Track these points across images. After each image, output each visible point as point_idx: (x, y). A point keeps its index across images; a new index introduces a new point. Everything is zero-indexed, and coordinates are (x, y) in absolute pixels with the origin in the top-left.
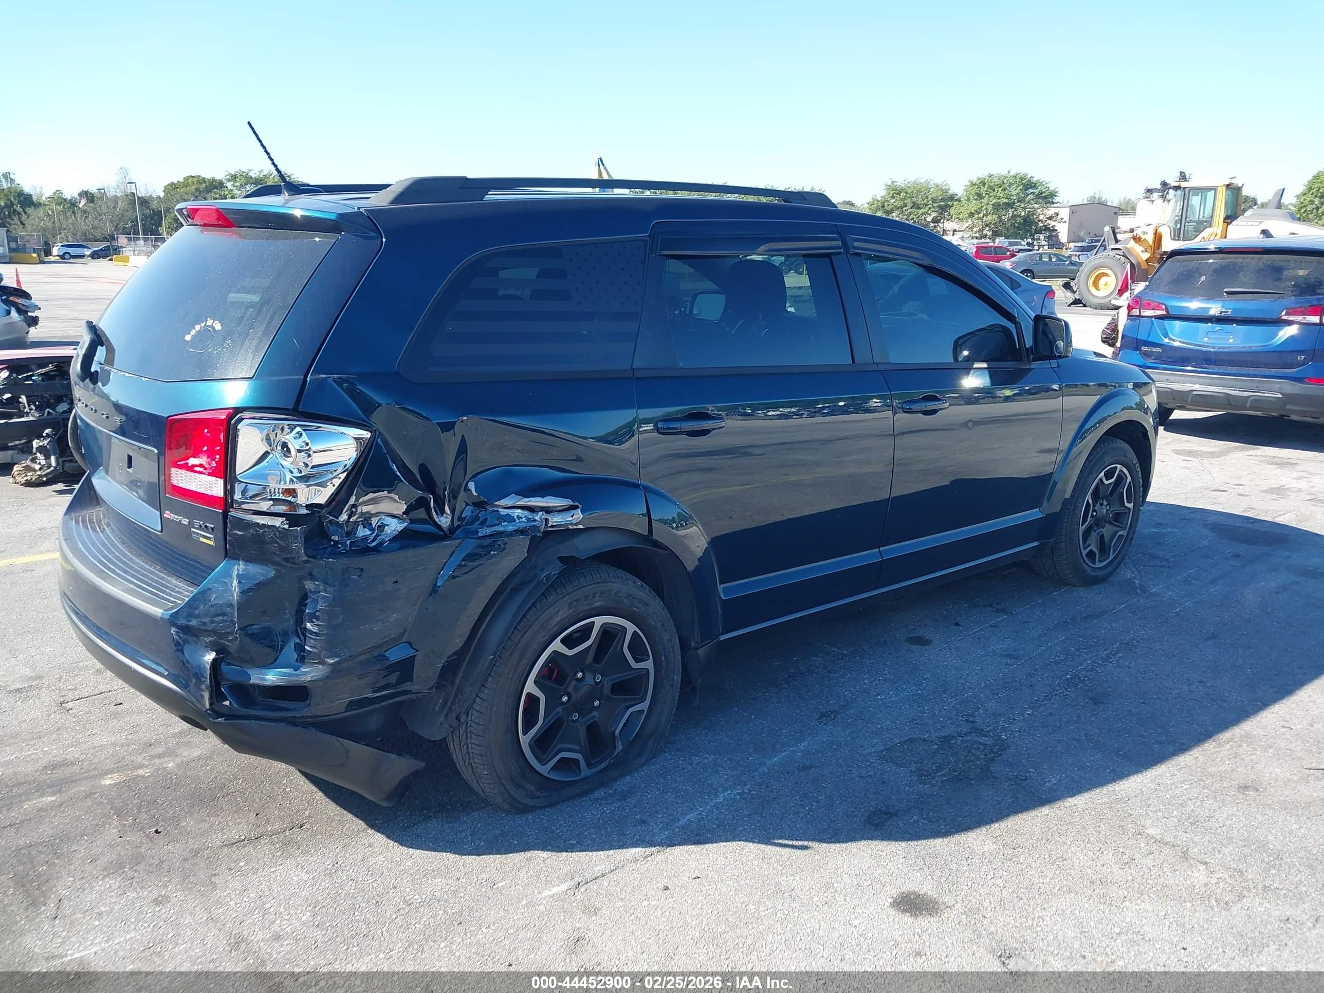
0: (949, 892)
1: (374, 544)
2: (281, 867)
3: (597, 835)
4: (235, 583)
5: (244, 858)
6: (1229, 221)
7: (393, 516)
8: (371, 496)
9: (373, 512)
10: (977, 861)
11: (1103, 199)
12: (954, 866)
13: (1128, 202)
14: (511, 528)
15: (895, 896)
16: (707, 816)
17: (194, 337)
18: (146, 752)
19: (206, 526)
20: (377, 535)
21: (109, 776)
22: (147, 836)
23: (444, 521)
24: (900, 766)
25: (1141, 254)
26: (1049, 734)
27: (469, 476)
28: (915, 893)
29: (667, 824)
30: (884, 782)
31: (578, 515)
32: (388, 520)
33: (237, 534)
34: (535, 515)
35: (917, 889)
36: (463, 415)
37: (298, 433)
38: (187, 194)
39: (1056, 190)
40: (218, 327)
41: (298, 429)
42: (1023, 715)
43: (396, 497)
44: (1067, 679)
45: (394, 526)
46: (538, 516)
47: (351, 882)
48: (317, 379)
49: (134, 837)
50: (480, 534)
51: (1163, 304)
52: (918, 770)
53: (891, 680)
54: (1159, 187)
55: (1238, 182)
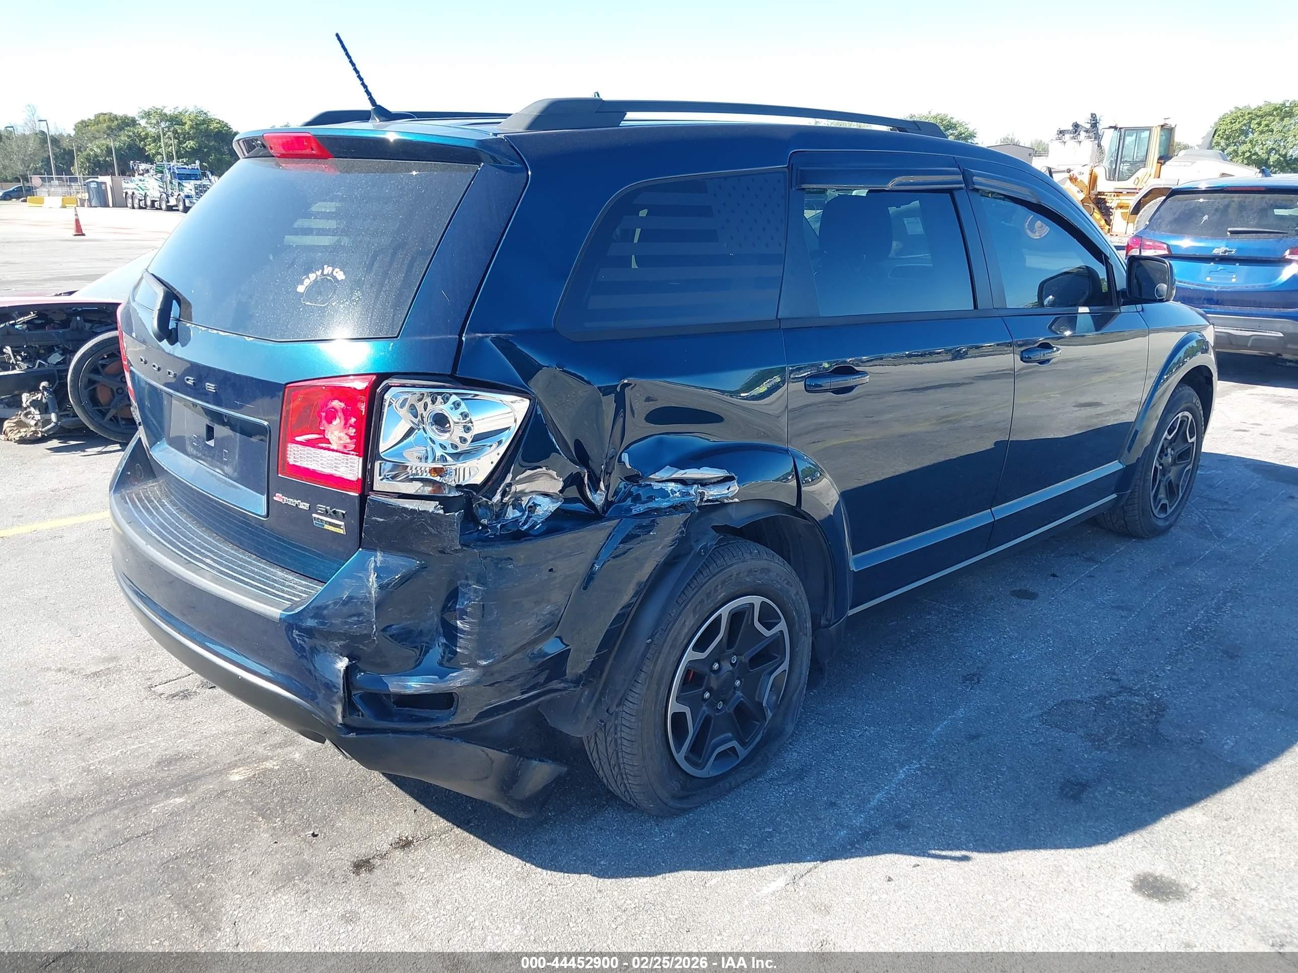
0: (1185, 872)
1: (525, 527)
2: (466, 872)
3: (790, 820)
4: (373, 577)
5: (421, 863)
6: (1162, 161)
7: (546, 495)
8: (529, 472)
9: (527, 491)
10: (1197, 836)
11: (1016, 141)
12: (1176, 842)
13: (1040, 143)
14: (665, 504)
15: (1132, 879)
16: (896, 795)
17: (309, 289)
18: (263, 741)
19: (334, 512)
20: (529, 517)
21: (235, 771)
22: (304, 840)
23: (598, 499)
24: (1068, 731)
25: (1077, 194)
26: (1200, 691)
27: (624, 445)
28: (1151, 875)
29: (860, 806)
30: (1059, 750)
31: (735, 487)
32: (540, 499)
33: (376, 520)
34: (689, 488)
35: (1150, 871)
36: (624, 378)
37: (454, 403)
38: (98, 132)
39: (975, 131)
40: (340, 275)
41: (454, 398)
42: (1164, 671)
43: (554, 473)
44: (1190, 631)
45: (547, 507)
46: (693, 490)
47: (550, 887)
48: (474, 338)
49: (290, 842)
50: (634, 512)
51: (1165, 243)
52: (1088, 735)
53: (1016, 638)
54: (1071, 128)
55: (1171, 123)
